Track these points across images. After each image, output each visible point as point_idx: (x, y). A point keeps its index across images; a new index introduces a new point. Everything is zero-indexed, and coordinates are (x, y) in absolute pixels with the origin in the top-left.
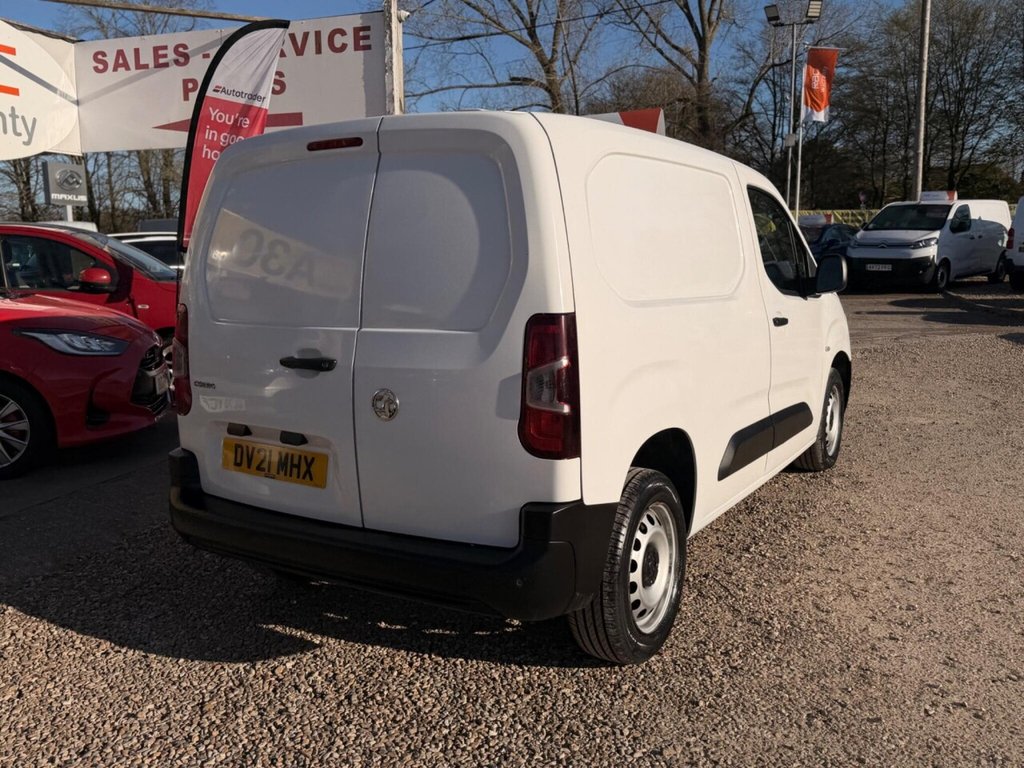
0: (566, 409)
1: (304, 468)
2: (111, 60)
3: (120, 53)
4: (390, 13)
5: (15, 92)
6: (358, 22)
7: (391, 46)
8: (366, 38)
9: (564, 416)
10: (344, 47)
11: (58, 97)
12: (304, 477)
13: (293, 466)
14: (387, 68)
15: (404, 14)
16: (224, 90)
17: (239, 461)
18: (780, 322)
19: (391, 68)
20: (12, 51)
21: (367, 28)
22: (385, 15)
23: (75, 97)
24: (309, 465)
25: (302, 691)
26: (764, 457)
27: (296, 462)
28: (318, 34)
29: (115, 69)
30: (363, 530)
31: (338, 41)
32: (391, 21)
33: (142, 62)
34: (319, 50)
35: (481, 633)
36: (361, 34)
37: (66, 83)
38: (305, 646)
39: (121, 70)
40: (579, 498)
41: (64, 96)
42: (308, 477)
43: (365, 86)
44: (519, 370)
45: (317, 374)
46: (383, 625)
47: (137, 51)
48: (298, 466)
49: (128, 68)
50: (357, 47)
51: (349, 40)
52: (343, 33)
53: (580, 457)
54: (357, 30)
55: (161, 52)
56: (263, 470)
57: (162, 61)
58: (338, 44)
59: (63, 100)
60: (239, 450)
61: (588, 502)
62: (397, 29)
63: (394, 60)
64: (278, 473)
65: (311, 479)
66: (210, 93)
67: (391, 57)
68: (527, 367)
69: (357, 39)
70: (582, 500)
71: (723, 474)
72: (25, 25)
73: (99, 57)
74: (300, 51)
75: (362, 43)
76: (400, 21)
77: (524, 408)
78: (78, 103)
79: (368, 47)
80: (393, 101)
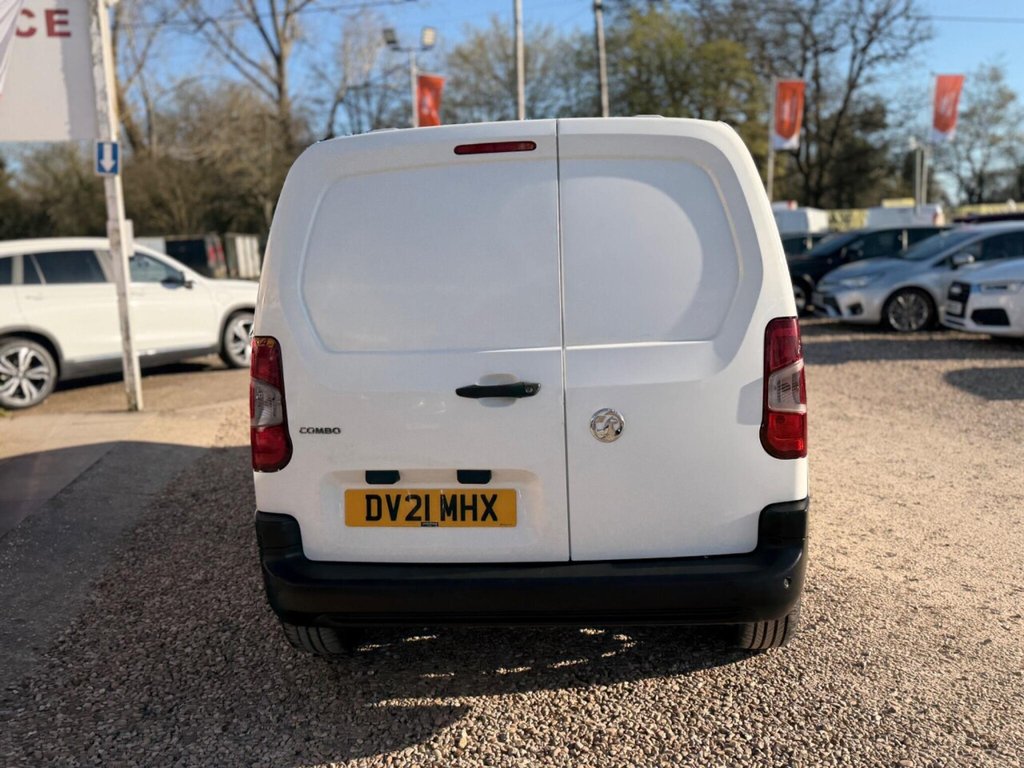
1: (481, 508)
6: (52, 4)
7: (99, 34)
8: (64, 23)
9: (803, 416)
10: (31, 32)
12: (484, 519)
13: (464, 508)
14: (93, 61)
17: (374, 513)
19: (101, 61)
21: (64, 12)
24: (489, 504)
27: (469, 502)
30: (571, 563)
31: (25, 23)
32: (97, 7)
36: (56, 17)
42: (489, 517)
44: (760, 374)
45: (514, 401)
46: (502, 671)
48: (474, 508)
50: (51, 33)
51: (40, 23)
52: (30, 14)
53: (805, 456)
54: (49, 14)
56: (419, 519)
58: (24, 28)
60: (374, 503)
62: (105, 15)
63: (104, 52)
64: (443, 519)
65: (495, 518)
68: (767, 372)
69: (50, 24)
75: (57, 28)
76: (109, 8)
77: (766, 411)
79: (66, 34)
80: (105, 98)
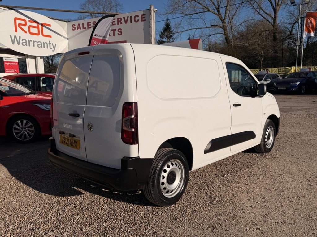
0: (133, 130)
2: (76, 27)
3: (79, 25)
4: (151, 10)
5: (50, 37)
6: (142, 13)
7: (151, 20)
8: (144, 17)
9: (133, 132)
10: (138, 20)
11: (62, 38)
14: (150, 26)
15: (156, 9)
16: (97, 35)
17: (63, 141)
18: (236, 105)
19: (151, 26)
20: (50, 25)
21: (145, 15)
22: (150, 10)
23: (67, 37)
24: (76, 143)
25: (72, 205)
26: (229, 147)
28: (131, 17)
29: (77, 29)
30: (87, 162)
31: (137, 19)
32: (151, 12)
33: (84, 27)
34: (131, 22)
35: (128, 194)
36: (143, 16)
37: (65, 34)
38: (81, 193)
39: (79, 29)
40: (138, 156)
41: (64, 37)
43: (144, 32)
44: (121, 118)
45: (76, 118)
46: (104, 190)
47: (83, 24)
48: (74, 143)
49: (81, 29)
50: (142, 20)
51: (140, 18)
52: (138, 16)
53: (138, 144)
54: (142, 15)
55: (89, 24)
56: (67, 144)
57: (89, 26)
58: (136, 20)
59: (64, 38)
60: (63, 138)
61: (141, 157)
62: (153, 15)
63: (152, 24)
64: (70, 145)
65: (76, 147)
66: (94, 36)
67: (151, 23)
68: (123, 117)
70: (139, 157)
71: (206, 152)
72: (54, 18)
73: (73, 26)
74: (126, 22)
75: (143, 19)
76: (154, 12)
77: (122, 130)
78: (68, 39)
79: (145, 20)
80: (151, 36)
